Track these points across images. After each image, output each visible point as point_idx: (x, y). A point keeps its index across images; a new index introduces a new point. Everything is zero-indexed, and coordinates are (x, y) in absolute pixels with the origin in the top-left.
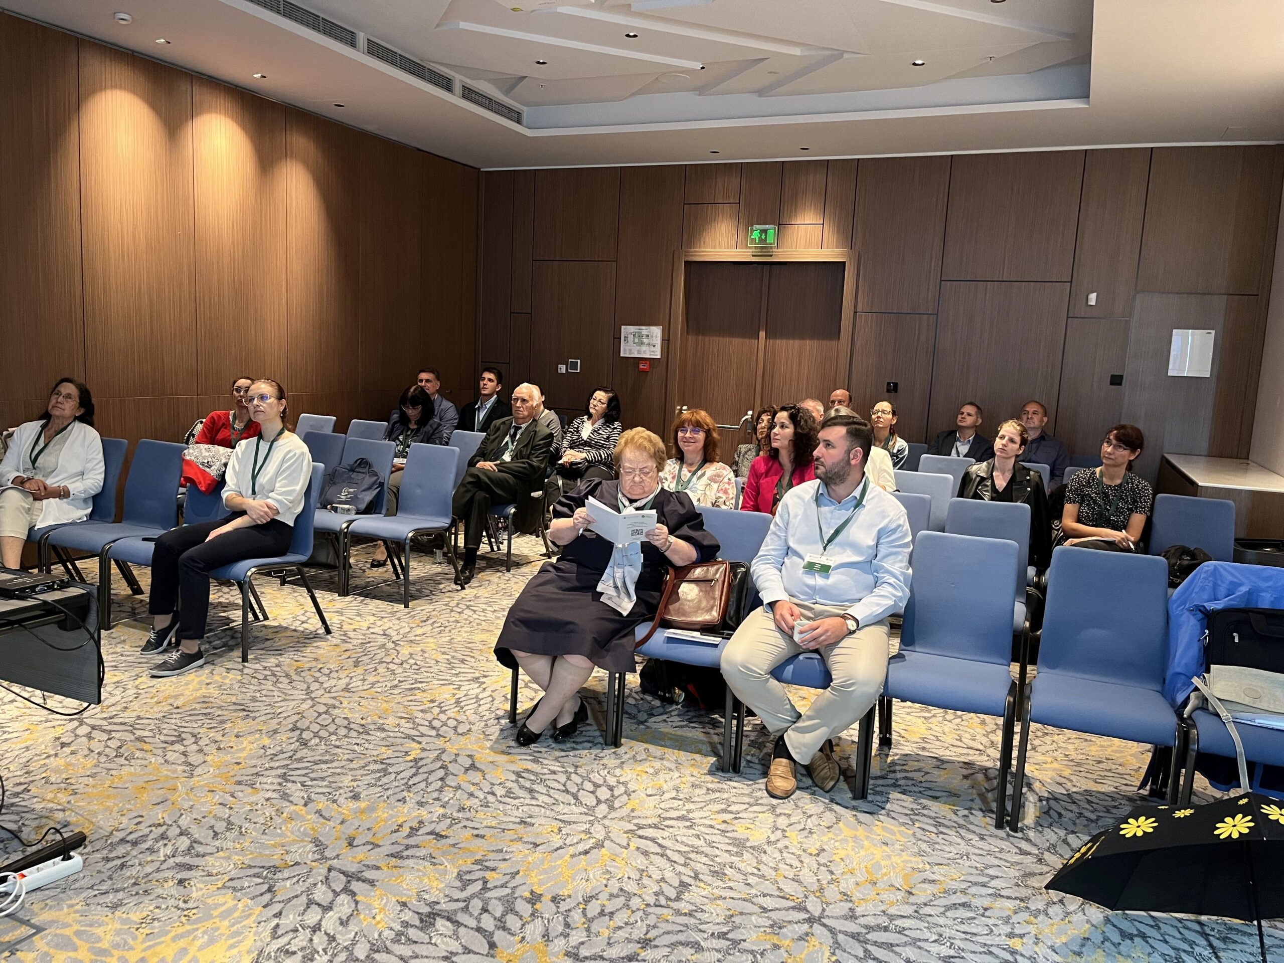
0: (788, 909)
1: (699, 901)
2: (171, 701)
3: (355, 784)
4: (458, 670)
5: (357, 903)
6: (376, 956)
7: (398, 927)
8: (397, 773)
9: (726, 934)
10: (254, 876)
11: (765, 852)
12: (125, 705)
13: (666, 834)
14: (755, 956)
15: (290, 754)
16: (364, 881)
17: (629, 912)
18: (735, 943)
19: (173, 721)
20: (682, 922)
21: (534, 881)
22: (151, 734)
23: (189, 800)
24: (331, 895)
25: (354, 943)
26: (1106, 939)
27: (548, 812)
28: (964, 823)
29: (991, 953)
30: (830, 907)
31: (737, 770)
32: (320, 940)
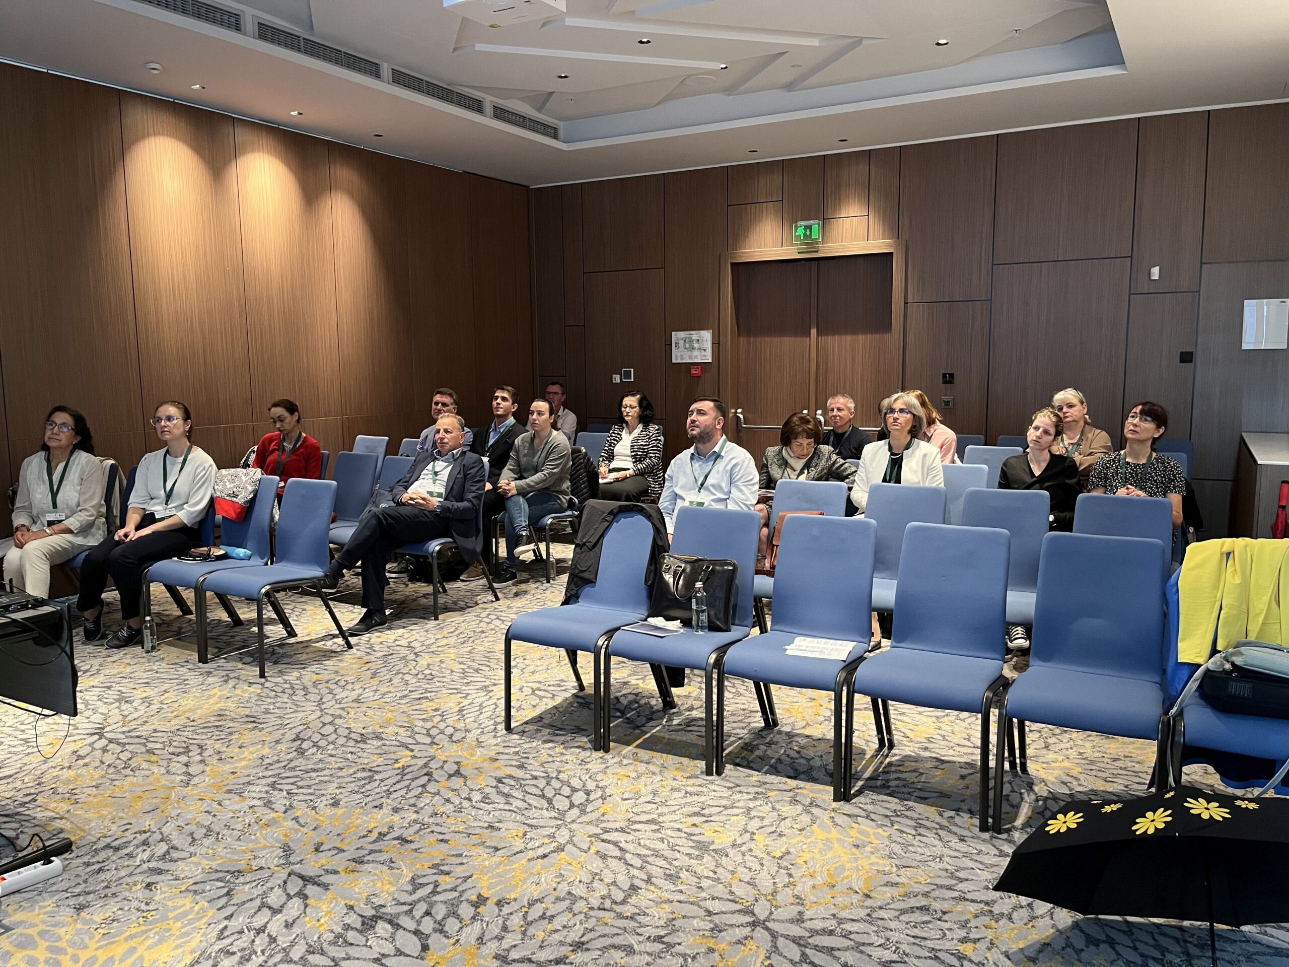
0: (733, 913)
1: (644, 904)
2: (188, 715)
3: (338, 791)
4: (470, 679)
5: (306, 906)
6: (310, 958)
7: (338, 929)
8: (382, 781)
9: (663, 937)
10: (218, 880)
11: (727, 856)
12: (145, 719)
13: (630, 837)
14: (685, 960)
15: (284, 764)
16: (319, 885)
17: (571, 915)
18: (670, 946)
20: (621, 925)
21: (484, 885)
22: (161, 746)
23: (179, 808)
24: (284, 898)
25: (293, 944)
26: (1069, 945)
27: (519, 817)
28: (947, 824)
29: (937, 958)
30: (779, 910)
31: (719, 773)
32: (261, 942)
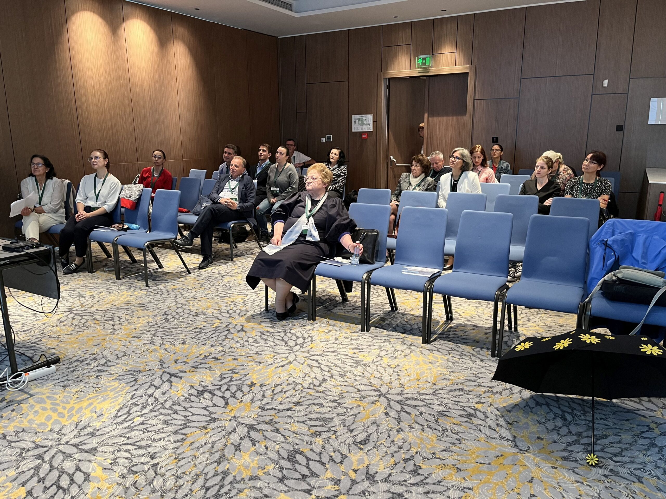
0: (370, 391)
1: (329, 387)
2: (112, 303)
3: (185, 338)
5: (171, 386)
6: (174, 407)
7: (187, 395)
8: (206, 333)
9: (337, 400)
10: (130, 374)
11: (369, 366)
12: (92, 305)
13: (324, 358)
14: (347, 410)
15: (159, 325)
16: (177, 377)
17: (294, 391)
18: (340, 404)
19: (112, 311)
20: (318, 395)
21: (254, 378)
22: (100, 317)
23: (110, 344)
24: (161, 382)
25: (166, 401)
26: (527, 405)
27: (271, 349)
28: (476, 354)
29: (464, 410)
30: (392, 390)
31: (368, 331)
32: (151, 400)
